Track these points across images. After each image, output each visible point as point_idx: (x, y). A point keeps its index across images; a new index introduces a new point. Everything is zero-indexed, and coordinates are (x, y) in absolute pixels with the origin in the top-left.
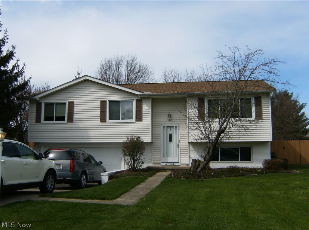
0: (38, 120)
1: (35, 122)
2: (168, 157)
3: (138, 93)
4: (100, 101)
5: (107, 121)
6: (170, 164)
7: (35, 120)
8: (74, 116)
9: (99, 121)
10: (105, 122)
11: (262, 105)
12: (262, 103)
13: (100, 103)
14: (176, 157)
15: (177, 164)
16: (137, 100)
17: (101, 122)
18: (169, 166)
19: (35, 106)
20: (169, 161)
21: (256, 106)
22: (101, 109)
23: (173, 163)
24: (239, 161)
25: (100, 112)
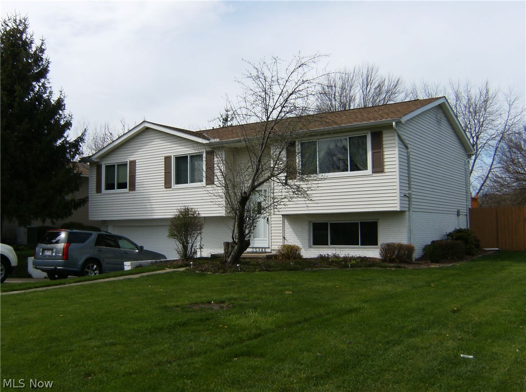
0: (99, 190)
1: (95, 192)
2: (256, 239)
3: (205, 142)
4: (164, 158)
5: (173, 187)
6: (258, 250)
7: (95, 190)
8: (136, 181)
9: (164, 187)
10: (170, 187)
11: (384, 146)
12: (384, 143)
13: (164, 160)
14: (265, 239)
15: (268, 250)
16: (207, 153)
17: (166, 188)
18: (256, 252)
19: (95, 170)
20: (256, 246)
21: (373, 149)
22: (165, 170)
23: (262, 248)
24: (360, 246)
25: (164, 174)
